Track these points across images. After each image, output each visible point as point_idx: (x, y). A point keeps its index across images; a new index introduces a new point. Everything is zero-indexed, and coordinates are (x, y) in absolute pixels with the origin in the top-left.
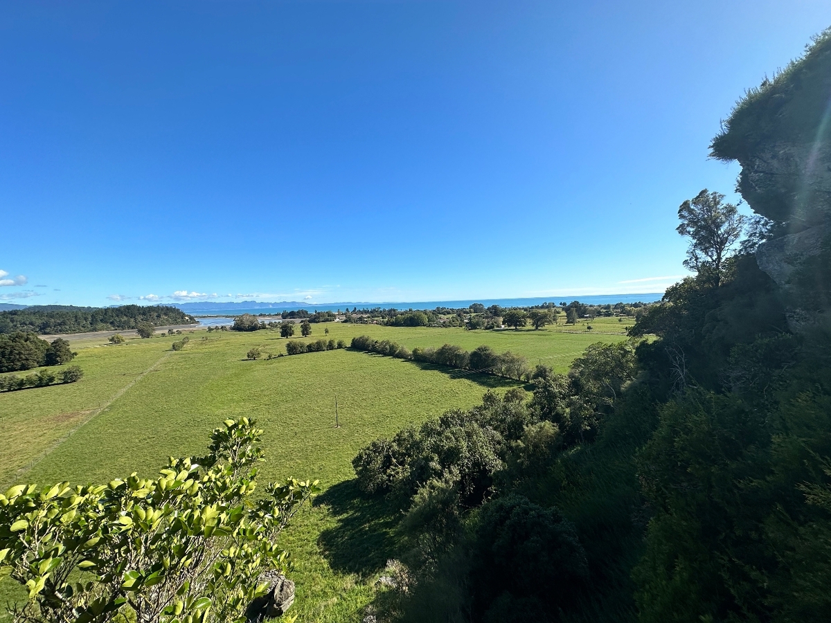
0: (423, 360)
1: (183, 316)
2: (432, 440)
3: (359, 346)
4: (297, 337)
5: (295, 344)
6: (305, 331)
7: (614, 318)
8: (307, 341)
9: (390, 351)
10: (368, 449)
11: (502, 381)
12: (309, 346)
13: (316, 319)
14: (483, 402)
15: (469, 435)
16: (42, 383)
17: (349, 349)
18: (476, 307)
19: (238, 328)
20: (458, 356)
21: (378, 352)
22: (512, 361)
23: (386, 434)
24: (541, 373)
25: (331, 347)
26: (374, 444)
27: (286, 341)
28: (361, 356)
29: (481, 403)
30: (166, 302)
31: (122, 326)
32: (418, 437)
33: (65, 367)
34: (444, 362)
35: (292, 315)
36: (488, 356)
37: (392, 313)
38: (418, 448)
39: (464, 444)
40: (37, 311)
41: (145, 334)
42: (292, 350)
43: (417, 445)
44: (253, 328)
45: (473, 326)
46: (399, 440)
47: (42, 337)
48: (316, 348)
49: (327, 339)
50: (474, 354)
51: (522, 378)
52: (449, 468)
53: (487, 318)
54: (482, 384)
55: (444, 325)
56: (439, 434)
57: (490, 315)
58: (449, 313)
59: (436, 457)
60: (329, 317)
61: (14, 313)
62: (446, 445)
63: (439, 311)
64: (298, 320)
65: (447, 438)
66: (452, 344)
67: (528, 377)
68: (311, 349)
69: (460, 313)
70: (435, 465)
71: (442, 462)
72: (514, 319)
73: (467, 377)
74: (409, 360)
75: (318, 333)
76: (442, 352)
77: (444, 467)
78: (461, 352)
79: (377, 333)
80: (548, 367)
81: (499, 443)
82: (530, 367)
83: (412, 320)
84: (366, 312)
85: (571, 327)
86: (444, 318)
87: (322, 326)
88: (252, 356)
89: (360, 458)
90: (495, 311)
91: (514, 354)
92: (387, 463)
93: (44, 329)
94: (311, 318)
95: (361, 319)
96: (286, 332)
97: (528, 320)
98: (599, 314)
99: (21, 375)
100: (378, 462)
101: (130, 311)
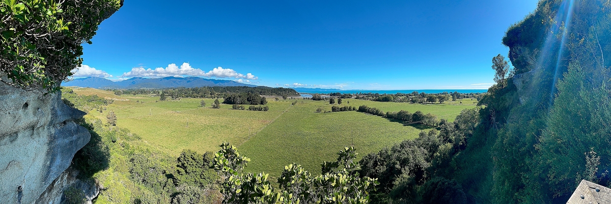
0: (391, 118)
1: (296, 92)
2: (396, 154)
3: (362, 110)
4: (336, 104)
5: (335, 107)
6: (339, 102)
7: (470, 99)
8: (340, 106)
9: (376, 113)
10: (367, 157)
11: (426, 127)
12: (341, 109)
13: (343, 97)
14: (418, 136)
15: (413, 152)
16: (260, 110)
17: (358, 111)
18: (415, 93)
19: (314, 99)
20: (407, 115)
21: (371, 113)
22: (431, 117)
23: (375, 151)
24: (443, 122)
25: (350, 109)
26: (369, 155)
27: (332, 105)
28: (363, 114)
29: (418, 137)
30: (291, 87)
31: (279, 95)
32: (389, 153)
33: (265, 106)
34: (400, 118)
35: (334, 94)
36: (421, 115)
37: (377, 95)
38: (389, 158)
39: (411, 156)
40: (260, 87)
41: (285, 98)
42: (334, 109)
43: (388, 157)
44: (319, 99)
45: (413, 102)
46: (381, 154)
47: (260, 96)
48: (344, 109)
49: (348, 106)
50: (415, 115)
51: (435, 125)
52: (404, 167)
53: (420, 98)
54: (418, 128)
55: (401, 101)
56: (399, 152)
57: (421, 97)
58: (403, 96)
59: (398, 162)
60: (349, 96)
61: (255, 88)
62: (403, 157)
63: (398, 95)
64: (336, 97)
65: (404, 153)
66: (404, 110)
67: (437, 125)
68: (341, 110)
69: (407, 96)
70: (398, 166)
71: (401, 165)
72: (431, 99)
73: (411, 125)
74: (385, 117)
75: (345, 103)
76: (400, 113)
77: (402, 167)
78: (409, 114)
79: (370, 104)
80: (445, 119)
81: (426, 155)
82: (438, 120)
83: (385, 98)
84: (366, 94)
85: (454, 102)
86: (401, 98)
87: (347, 100)
88: (318, 111)
89: (363, 161)
90: (423, 95)
91: (432, 114)
92: (375, 164)
93: (261, 93)
94: (342, 96)
95: (363, 97)
96: (332, 102)
97: (437, 99)
98: (465, 97)
99: (256, 106)
100: (371, 164)
101: (281, 89)
